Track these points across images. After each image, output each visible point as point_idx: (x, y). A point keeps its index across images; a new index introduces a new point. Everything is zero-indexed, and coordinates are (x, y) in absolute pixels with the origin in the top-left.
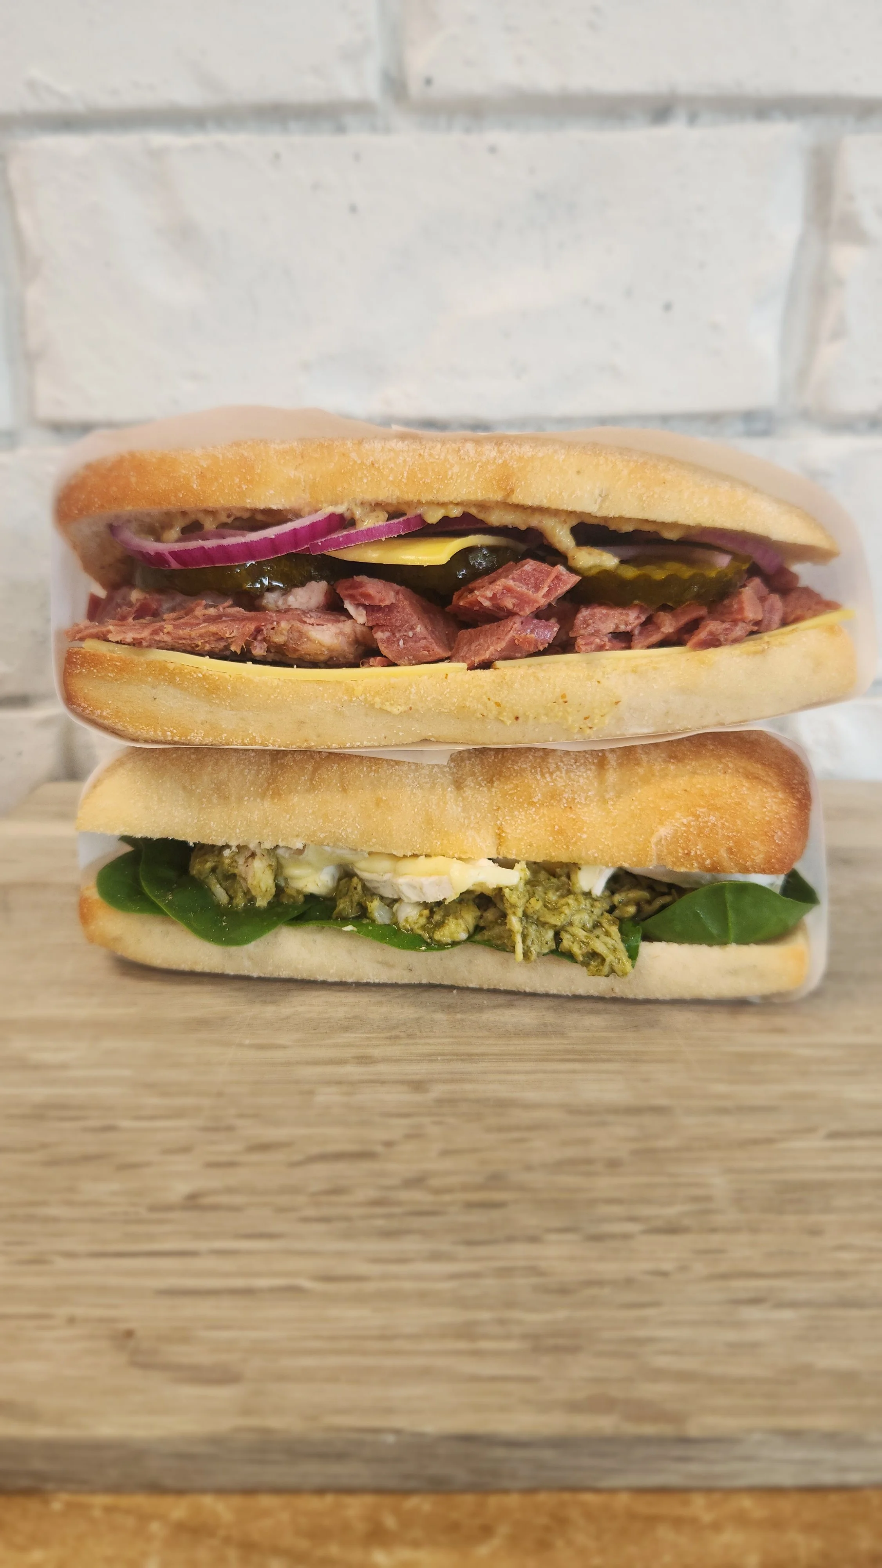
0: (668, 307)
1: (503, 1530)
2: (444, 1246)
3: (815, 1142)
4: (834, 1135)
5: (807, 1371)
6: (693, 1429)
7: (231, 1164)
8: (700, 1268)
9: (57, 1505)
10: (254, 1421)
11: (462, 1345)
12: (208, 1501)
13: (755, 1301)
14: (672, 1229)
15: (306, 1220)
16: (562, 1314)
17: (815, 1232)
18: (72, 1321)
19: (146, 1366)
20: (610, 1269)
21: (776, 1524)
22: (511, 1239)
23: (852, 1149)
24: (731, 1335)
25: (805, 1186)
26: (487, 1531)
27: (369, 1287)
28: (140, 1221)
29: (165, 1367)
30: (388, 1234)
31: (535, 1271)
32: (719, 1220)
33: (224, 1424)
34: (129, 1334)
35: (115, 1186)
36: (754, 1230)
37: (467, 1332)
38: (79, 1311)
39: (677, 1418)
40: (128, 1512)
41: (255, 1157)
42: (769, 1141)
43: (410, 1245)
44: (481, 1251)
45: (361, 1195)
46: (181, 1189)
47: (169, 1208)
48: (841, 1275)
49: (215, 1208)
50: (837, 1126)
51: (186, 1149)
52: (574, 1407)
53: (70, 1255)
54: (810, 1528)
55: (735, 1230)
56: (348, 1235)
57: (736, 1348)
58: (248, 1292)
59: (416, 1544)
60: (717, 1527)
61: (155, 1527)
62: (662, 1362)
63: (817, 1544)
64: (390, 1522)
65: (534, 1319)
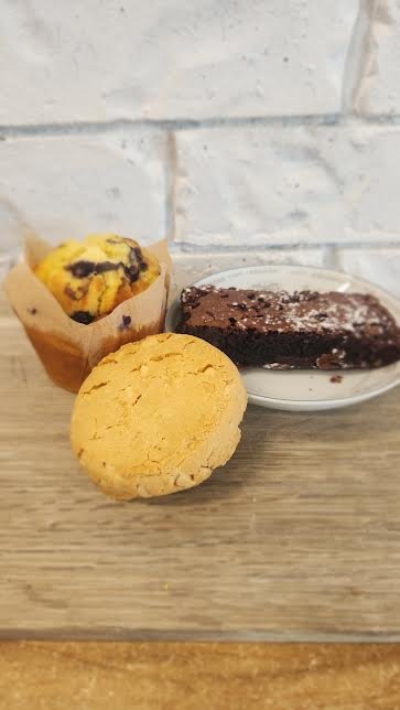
0: (286, 60)
1: (172, 657)
2: (145, 549)
3: (293, 500)
4: (302, 497)
5: (268, 605)
6: (223, 628)
7: (69, 510)
8: (238, 560)
9: (22, 645)
10: (72, 624)
11: (148, 593)
12: (73, 644)
13: (255, 575)
14: (231, 542)
15: (96, 536)
16: (184, 580)
17: (284, 543)
18: (9, 581)
19: (36, 601)
20: (204, 560)
21: (265, 657)
22: (169, 546)
23: (307, 504)
24: (245, 590)
25: (285, 522)
26: (166, 658)
27: (116, 567)
28: (35, 537)
29: (43, 601)
30: (125, 543)
31: (176, 560)
32: (248, 538)
33: (63, 624)
34: (29, 587)
35: (25, 520)
36: (260, 542)
37: (149, 587)
38: (14, 577)
39: (219, 623)
40: (45, 648)
41: (78, 506)
42: (275, 499)
43: (133, 548)
44: (159, 551)
45: (116, 525)
46: (50, 521)
47: (44, 530)
48: (289, 563)
49: (61, 530)
50: (304, 492)
51: (52, 502)
52: (183, 619)
53: (9, 552)
54: (277, 659)
55: (253, 542)
56: (111, 544)
57: (244, 595)
58: (72, 569)
59: (142, 662)
60: (245, 658)
61: (55, 654)
62: (218, 600)
63: (278, 666)
64: (134, 654)
65: (174, 581)
